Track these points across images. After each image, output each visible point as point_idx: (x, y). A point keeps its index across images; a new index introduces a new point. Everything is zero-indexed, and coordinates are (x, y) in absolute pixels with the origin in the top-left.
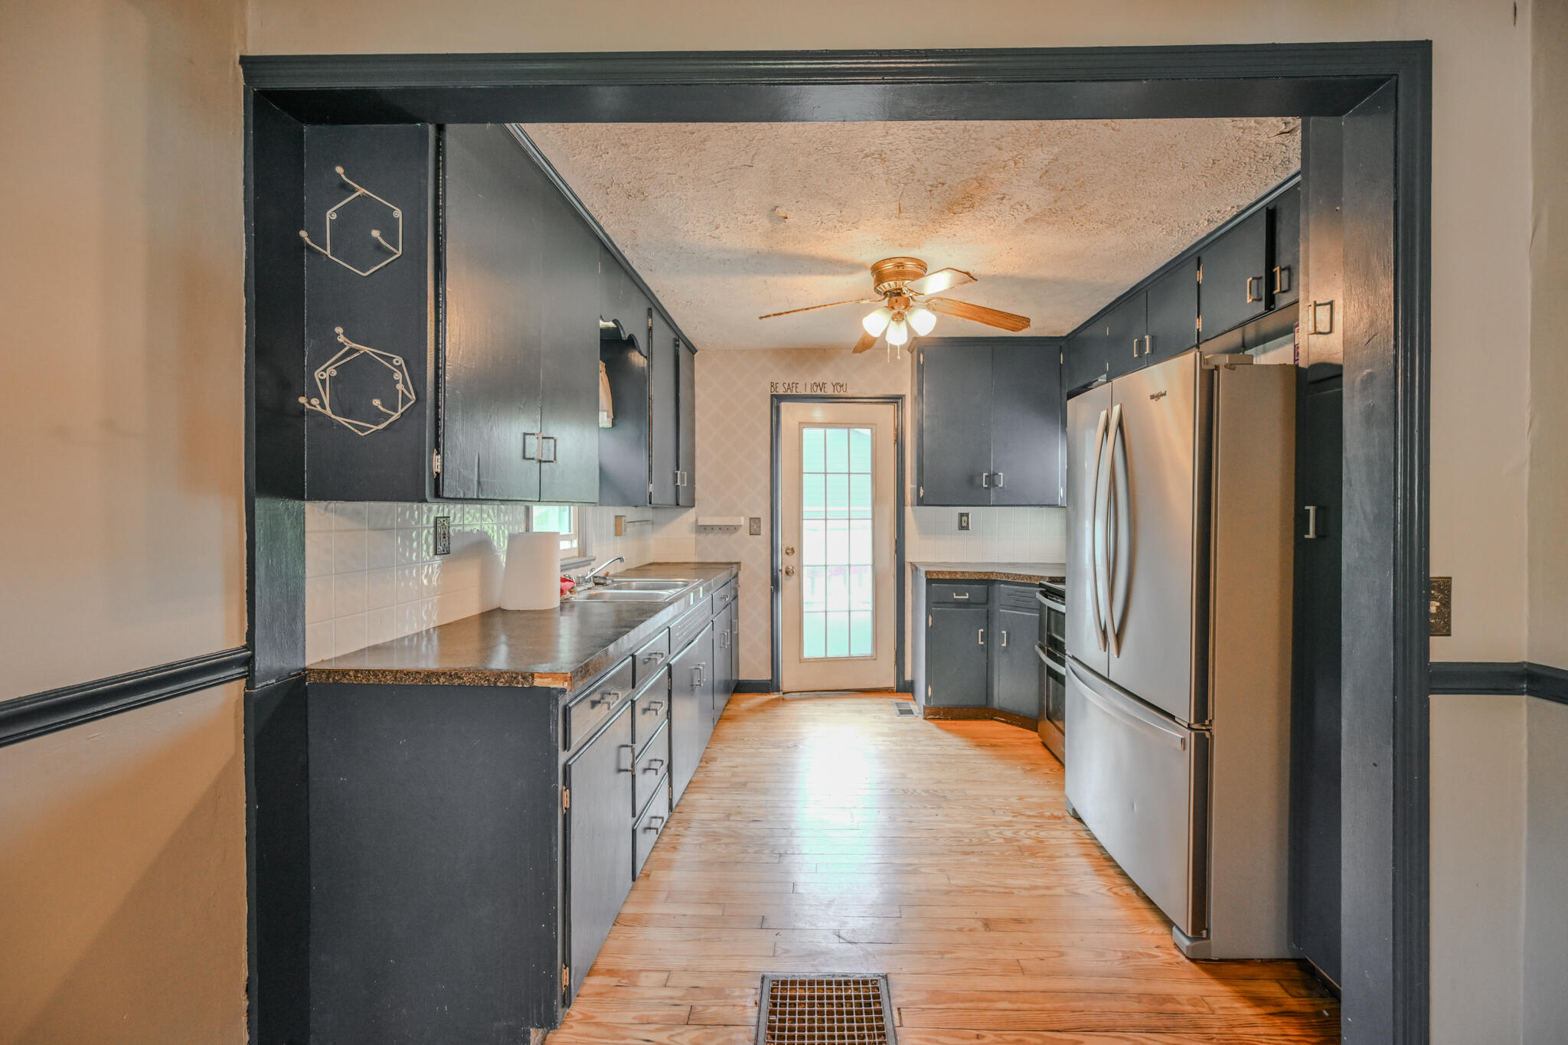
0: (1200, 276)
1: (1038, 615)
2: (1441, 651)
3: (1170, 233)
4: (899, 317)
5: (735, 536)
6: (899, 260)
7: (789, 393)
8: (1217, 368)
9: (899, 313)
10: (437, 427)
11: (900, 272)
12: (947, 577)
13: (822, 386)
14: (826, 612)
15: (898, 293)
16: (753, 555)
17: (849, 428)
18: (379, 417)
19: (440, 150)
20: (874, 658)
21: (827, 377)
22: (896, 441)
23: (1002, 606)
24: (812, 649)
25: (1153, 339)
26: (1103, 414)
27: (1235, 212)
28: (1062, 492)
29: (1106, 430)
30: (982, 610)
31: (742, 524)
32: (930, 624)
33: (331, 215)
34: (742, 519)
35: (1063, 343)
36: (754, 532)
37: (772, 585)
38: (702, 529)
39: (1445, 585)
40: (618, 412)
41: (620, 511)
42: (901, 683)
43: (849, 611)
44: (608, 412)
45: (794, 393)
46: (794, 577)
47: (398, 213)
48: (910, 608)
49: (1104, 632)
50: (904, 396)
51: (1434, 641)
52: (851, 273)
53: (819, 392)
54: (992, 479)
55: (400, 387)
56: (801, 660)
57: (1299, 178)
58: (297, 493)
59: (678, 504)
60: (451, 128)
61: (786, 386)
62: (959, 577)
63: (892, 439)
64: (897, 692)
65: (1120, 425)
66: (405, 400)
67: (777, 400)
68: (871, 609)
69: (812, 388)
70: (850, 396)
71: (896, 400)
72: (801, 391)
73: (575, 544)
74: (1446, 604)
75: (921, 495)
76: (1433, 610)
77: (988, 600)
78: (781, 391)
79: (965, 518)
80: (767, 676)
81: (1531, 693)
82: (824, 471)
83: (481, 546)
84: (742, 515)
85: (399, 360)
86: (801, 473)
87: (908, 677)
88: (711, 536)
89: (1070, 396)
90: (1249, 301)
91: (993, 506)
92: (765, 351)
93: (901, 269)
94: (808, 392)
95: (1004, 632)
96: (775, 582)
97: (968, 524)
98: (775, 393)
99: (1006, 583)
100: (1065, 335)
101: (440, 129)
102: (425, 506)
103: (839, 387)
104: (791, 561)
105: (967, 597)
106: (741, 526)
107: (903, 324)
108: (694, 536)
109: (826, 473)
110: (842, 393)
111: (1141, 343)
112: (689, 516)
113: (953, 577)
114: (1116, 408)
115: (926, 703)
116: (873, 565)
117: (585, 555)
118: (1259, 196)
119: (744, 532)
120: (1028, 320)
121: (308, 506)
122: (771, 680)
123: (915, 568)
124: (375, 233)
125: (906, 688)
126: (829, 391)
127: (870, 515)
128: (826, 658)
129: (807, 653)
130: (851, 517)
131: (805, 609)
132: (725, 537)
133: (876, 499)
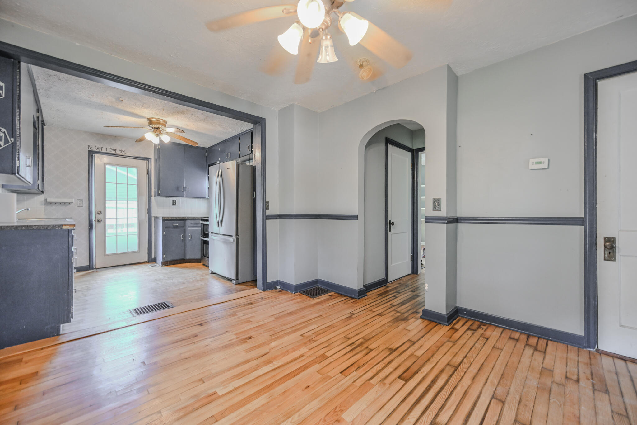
0: (240, 142)
1: (200, 228)
2: (268, 213)
3: (233, 130)
4: (157, 135)
5: (69, 206)
6: (158, 119)
7: (98, 150)
8: (239, 164)
9: (157, 134)
11: (158, 122)
12: (170, 219)
13: (115, 150)
14: (117, 236)
15: (158, 128)
16: (79, 214)
17: (127, 167)
20: (139, 252)
21: (117, 147)
22: (148, 174)
23: (189, 227)
24: (110, 250)
25: (230, 154)
26: (218, 171)
27: (246, 130)
28: (207, 194)
29: (218, 175)
30: (183, 229)
31: (73, 201)
32: (164, 234)
34: (73, 199)
35: (207, 150)
36: (79, 205)
37: (89, 227)
38: (49, 203)
39: (268, 202)
42: (150, 259)
43: (127, 235)
45: (101, 151)
46: (102, 223)
48: (154, 231)
49: (218, 223)
50: (151, 158)
51: (267, 211)
52: (139, 118)
53: (113, 152)
54: (185, 189)
56: (105, 255)
57: (253, 129)
61: (97, 148)
62: (174, 218)
63: (146, 172)
64: (149, 262)
65: (221, 174)
67: (91, 154)
68: (137, 234)
69: (109, 150)
70: (128, 155)
71: (148, 159)
72: (104, 151)
74: (268, 205)
75: (159, 193)
76: (267, 206)
77: (184, 226)
78: (94, 149)
79: (174, 202)
80: (87, 264)
81: (279, 218)
82: (116, 182)
86: (105, 182)
87: (153, 257)
88: (54, 206)
89: (210, 166)
90: (248, 150)
91: (185, 197)
92: (85, 132)
93: (159, 122)
94: (108, 152)
95: (190, 235)
96: (91, 225)
97: (176, 203)
98: (90, 150)
99: (190, 220)
100: (208, 147)
101: (19, 63)
103: (122, 152)
104: (100, 217)
105: (177, 225)
106: (72, 202)
107: (158, 138)
108: (43, 207)
109: (117, 183)
110: (124, 154)
111: (228, 154)
112: (41, 198)
113: (172, 219)
114: (220, 170)
115: (163, 260)
116: (138, 218)
118: (250, 128)
119: (74, 205)
120: (198, 143)
122: (89, 265)
123: (156, 218)
125: (153, 260)
126: (118, 153)
127: (136, 200)
128: (117, 253)
129: (108, 252)
130: (129, 200)
131: (107, 235)
132: (63, 208)
133: (139, 194)
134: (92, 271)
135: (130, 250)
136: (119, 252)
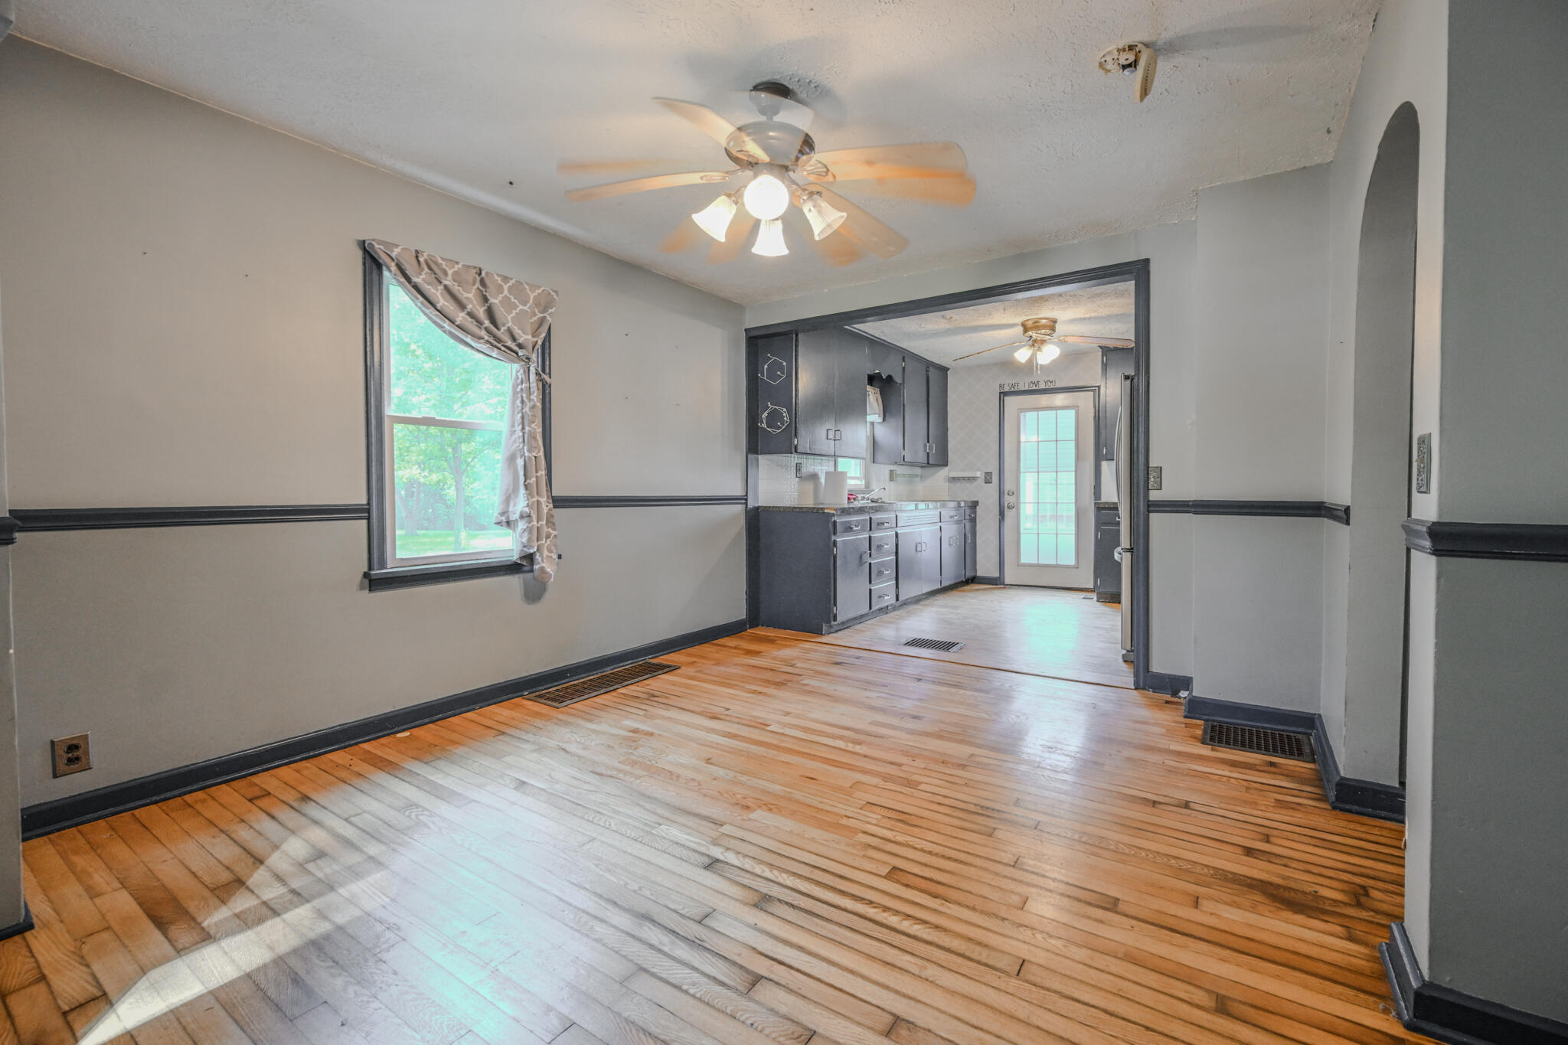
2: (1154, 496)
5: (975, 484)
7: (1012, 390)
9: (1039, 347)
10: (796, 430)
13: (1037, 383)
14: (1038, 534)
16: (987, 497)
17: (1059, 409)
18: (779, 428)
19: (797, 341)
20: (1076, 568)
21: (1039, 377)
22: (1095, 417)
24: (1027, 557)
32: (1098, 537)
33: (766, 366)
34: (980, 472)
36: (988, 481)
37: (1000, 515)
38: (954, 479)
40: (886, 413)
41: (893, 467)
43: (1057, 534)
44: (879, 414)
45: (1016, 389)
46: (1016, 511)
47: (784, 364)
50: (1099, 384)
51: (1154, 492)
53: (1034, 388)
55: (785, 419)
56: (1019, 565)
58: (757, 453)
59: (928, 463)
60: (800, 336)
61: (1010, 386)
63: (1091, 415)
66: (787, 422)
67: (1003, 394)
68: (1074, 532)
69: (1029, 385)
70: (1057, 388)
71: (1094, 388)
72: (1021, 388)
73: (863, 482)
76: (1152, 479)
78: (1007, 389)
80: (996, 575)
82: (1036, 440)
83: (814, 477)
84: (979, 470)
85: (785, 410)
86: (1019, 442)
88: (958, 484)
92: (994, 365)
93: (1040, 324)
94: (1027, 388)
96: (1002, 514)
98: (1002, 391)
101: (797, 335)
102: (793, 455)
103: (1049, 383)
104: (1012, 500)
106: (979, 477)
108: (947, 484)
109: (1038, 442)
110: (1051, 386)
112: (944, 472)
116: (1076, 503)
117: (868, 488)
119: (981, 481)
121: (760, 456)
122: (999, 577)
124: (779, 373)
126: (1042, 386)
127: (1073, 469)
128: (1038, 564)
129: (1023, 560)
130: (1058, 470)
131: (1022, 531)
132: (967, 485)
133: (1078, 458)
134: (1002, 586)
135: (1060, 562)
136: (1042, 562)
